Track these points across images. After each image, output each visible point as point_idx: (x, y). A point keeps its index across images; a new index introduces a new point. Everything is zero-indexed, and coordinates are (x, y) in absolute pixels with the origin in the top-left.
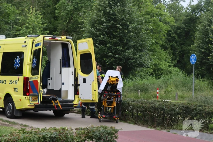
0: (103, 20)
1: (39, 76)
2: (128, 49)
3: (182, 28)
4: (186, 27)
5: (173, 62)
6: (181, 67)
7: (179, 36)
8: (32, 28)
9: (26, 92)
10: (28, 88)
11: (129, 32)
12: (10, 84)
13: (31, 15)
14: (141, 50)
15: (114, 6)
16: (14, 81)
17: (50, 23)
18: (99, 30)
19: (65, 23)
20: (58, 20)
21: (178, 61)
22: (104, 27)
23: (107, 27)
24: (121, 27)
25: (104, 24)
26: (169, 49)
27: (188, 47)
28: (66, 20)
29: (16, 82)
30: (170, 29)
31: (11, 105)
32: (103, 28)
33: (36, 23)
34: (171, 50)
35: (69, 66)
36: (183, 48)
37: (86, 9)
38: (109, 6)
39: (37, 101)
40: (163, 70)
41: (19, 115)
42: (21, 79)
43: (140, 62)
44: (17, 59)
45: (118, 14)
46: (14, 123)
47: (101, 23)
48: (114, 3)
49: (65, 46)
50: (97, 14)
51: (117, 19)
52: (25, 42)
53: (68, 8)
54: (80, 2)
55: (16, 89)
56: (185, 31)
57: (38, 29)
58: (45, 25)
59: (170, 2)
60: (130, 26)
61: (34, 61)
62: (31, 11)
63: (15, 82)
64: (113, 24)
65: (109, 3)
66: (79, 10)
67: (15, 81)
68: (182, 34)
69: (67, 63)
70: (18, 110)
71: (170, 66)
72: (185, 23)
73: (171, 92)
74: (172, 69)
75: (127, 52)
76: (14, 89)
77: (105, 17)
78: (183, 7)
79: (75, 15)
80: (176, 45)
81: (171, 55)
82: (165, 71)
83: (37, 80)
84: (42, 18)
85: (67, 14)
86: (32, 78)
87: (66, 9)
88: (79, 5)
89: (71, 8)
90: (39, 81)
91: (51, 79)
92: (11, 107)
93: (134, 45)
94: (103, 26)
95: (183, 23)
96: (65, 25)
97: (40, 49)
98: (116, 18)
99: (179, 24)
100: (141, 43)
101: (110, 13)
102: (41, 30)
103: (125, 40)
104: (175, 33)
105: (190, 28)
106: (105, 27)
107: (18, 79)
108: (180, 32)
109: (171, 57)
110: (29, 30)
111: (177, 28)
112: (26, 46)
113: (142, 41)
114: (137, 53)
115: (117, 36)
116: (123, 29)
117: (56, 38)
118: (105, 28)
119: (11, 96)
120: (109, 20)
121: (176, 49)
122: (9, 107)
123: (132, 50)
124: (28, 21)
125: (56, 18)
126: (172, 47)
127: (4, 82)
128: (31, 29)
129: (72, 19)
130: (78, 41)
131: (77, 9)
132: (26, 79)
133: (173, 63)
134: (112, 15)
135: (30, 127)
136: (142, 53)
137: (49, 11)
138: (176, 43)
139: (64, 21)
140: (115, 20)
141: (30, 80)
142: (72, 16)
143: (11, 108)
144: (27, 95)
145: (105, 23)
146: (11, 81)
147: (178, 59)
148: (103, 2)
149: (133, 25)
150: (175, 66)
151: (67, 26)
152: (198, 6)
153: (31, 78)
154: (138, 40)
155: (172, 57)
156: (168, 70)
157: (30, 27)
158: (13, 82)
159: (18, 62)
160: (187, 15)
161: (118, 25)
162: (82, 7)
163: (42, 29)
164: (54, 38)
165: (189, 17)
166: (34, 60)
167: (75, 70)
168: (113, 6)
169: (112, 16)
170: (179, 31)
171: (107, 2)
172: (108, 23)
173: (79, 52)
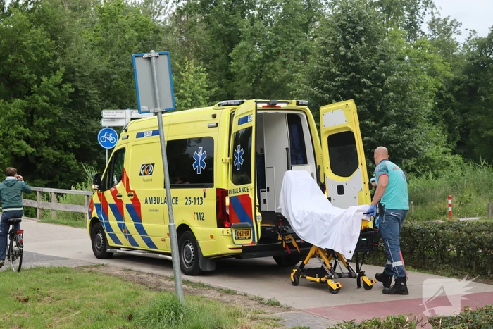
0: (333, 70)
1: (252, 185)
2: (386, 124)
3: (462, 82)
4: (471, 80)
5: (450, 145)
6: (465, 153)
7: (458, 96)
8: (191, 97)
9: (223, 220)
10: (228, 212)
11: (387, 91)
12: (186, 204)
13: (188, 73)
14: (410, 126)
15: (354, 44)
16: (195, 199)
17: (220, 86)
18: (328, 91)
19: (249, 85)
20: (234, 81)
21: (459, 143)
22: (337, 84)
23: (343, 85)
24: (369, 83)
25: (336, 79)
26: (441, 122)
27: (476, 117)
28: (251, 80)
29: (200, 200)
30: (440, 85)
31: (191, 249)
32: (334, 86)
33: (197, 88)
34: (445, 123)
35: (305, 162)
36: (466, 118)
37: (286, 57)
38: (343, 43)
39: (250, 238)
40: (433, 161)
41: (208, 269)
42: (211, 193)
43: (410, 148)
44: (200, 153)
45: (362, 59)
46: (203, 286)
47: (331, 77)
48: (353, 38)
49: (294, 121)
50: (321, 61)
51: (362, 68)
52: (214, 116)
53: (254, 56)
54: (274, 45)
55: (202, 215)
56: (470, 87)
57: (201, 97)
58: (213, 90)
59: (434, 37)
60: (387, 80)
61: (237, 155)
62: (187, 66)
63: (197, 201)
64: (353, 77)
65: (344, 38)
66: (274, 60)
67: (198, 199)
68: (464, 92)
69: (300, 155)
70: (209, 258)
71: (444, 153)
72: (468, 71)
73: (470, 202)
74: (449, 158)
75: (385, 130)
76: (196, 215)
77: (338, 66)
78: (457, 44)
79: (266, 69)
80: (453, 113)
81: (446, 132)
82: (437, 163)
83: (248, 195)
84: (207, 78)
85: (252, 69)
86: (236, 190)
87: (248, 58)
88: (274, 50)
89: (259, 56)
90: (252, 197)
91: (268, 190)
92: (192, 252)
93: (397, 116)
94: (334, 84)
95: (464, 73)
96: (249, 88)
97: (251, 128)
98: (358, 66)
99: (457, 75)
100: (410, 110)
101: (348, 58)
102: (207, 100)
103: (379, 107)
104: (450, 91)
105: (478, 81)
106: (339, 83)
107: (204, 193)
108: (460, 90)
109: (446, 136)
110: (185, 101)
111: (453, 81)
112: (217, 124)
113: (411, 107)
114: (404, 130)
115: (363, 101)
116: (375, 86)
117: (278, 105)
118: (339, 87)
119: (190, 230)
120: (345, 70)
121: (455, 121)
122: (186, 252)
123: (395, 125)
124: (182, 85)
125: (230, 77)
126: (447, 118)
127: (174, 202)
128: (190, 100)
129: (261, 77)
130: (323, 109)
131: (268, 58)
132: (222, 194)
133: (449, 147)
134: (351, 60)
135: (239, 294)
136: (413, 130)
137: (218, 66)
138: (454, 110)
139: (247, 82)
140: (356, 70)
141: (230, 195)
142: (262, 71)
143: (192, 255)
144: (226, 225)
145: (338, 76)
146: (188, 199)
147: (458, 138)
148: (331, 38)
149: (393, 78)
150: (454, 153)
151: (254, 90)
152: (490, 39)
153: (233, 191)
154: (404, 105)
155: (448, 137)
156: (443, 160)
157: (187, 95)
158: (192, 200)
159: (202, 159)
160: (471, 56)
161: (365, 80)
162: (278, 53)
163: (208, 98)
164: (272, 106)
165: (476, 61)
166: (238, 152)
167: (318, 169)
168: (351, 44)
169: (351, 62)
170: (457, 88)
171: (340, 37)
172: (344, 76)
173: (325, 130)
